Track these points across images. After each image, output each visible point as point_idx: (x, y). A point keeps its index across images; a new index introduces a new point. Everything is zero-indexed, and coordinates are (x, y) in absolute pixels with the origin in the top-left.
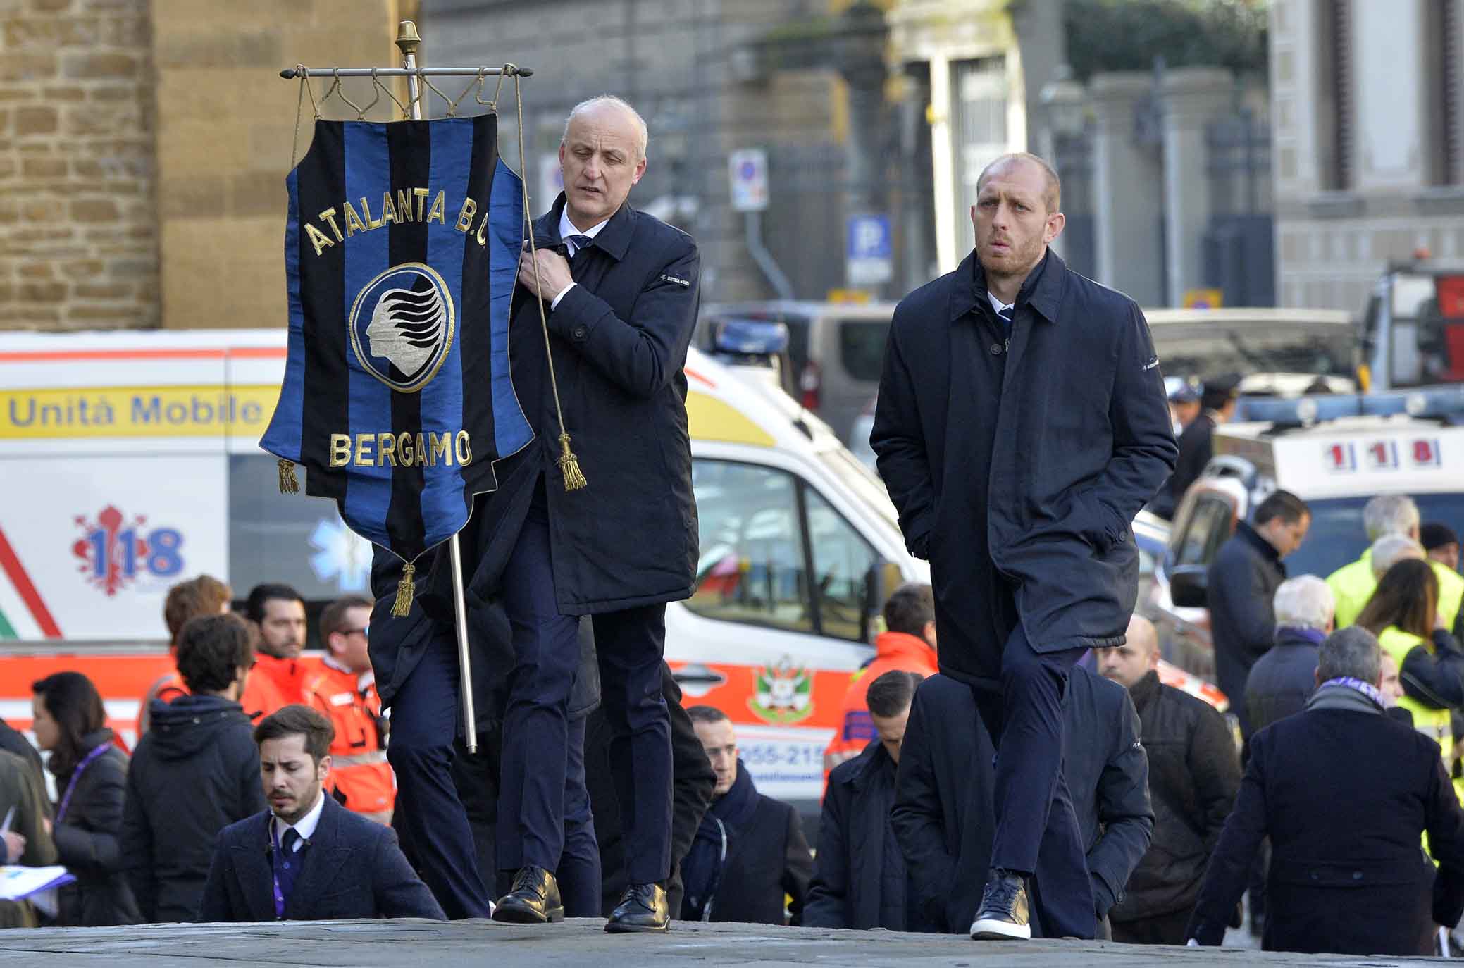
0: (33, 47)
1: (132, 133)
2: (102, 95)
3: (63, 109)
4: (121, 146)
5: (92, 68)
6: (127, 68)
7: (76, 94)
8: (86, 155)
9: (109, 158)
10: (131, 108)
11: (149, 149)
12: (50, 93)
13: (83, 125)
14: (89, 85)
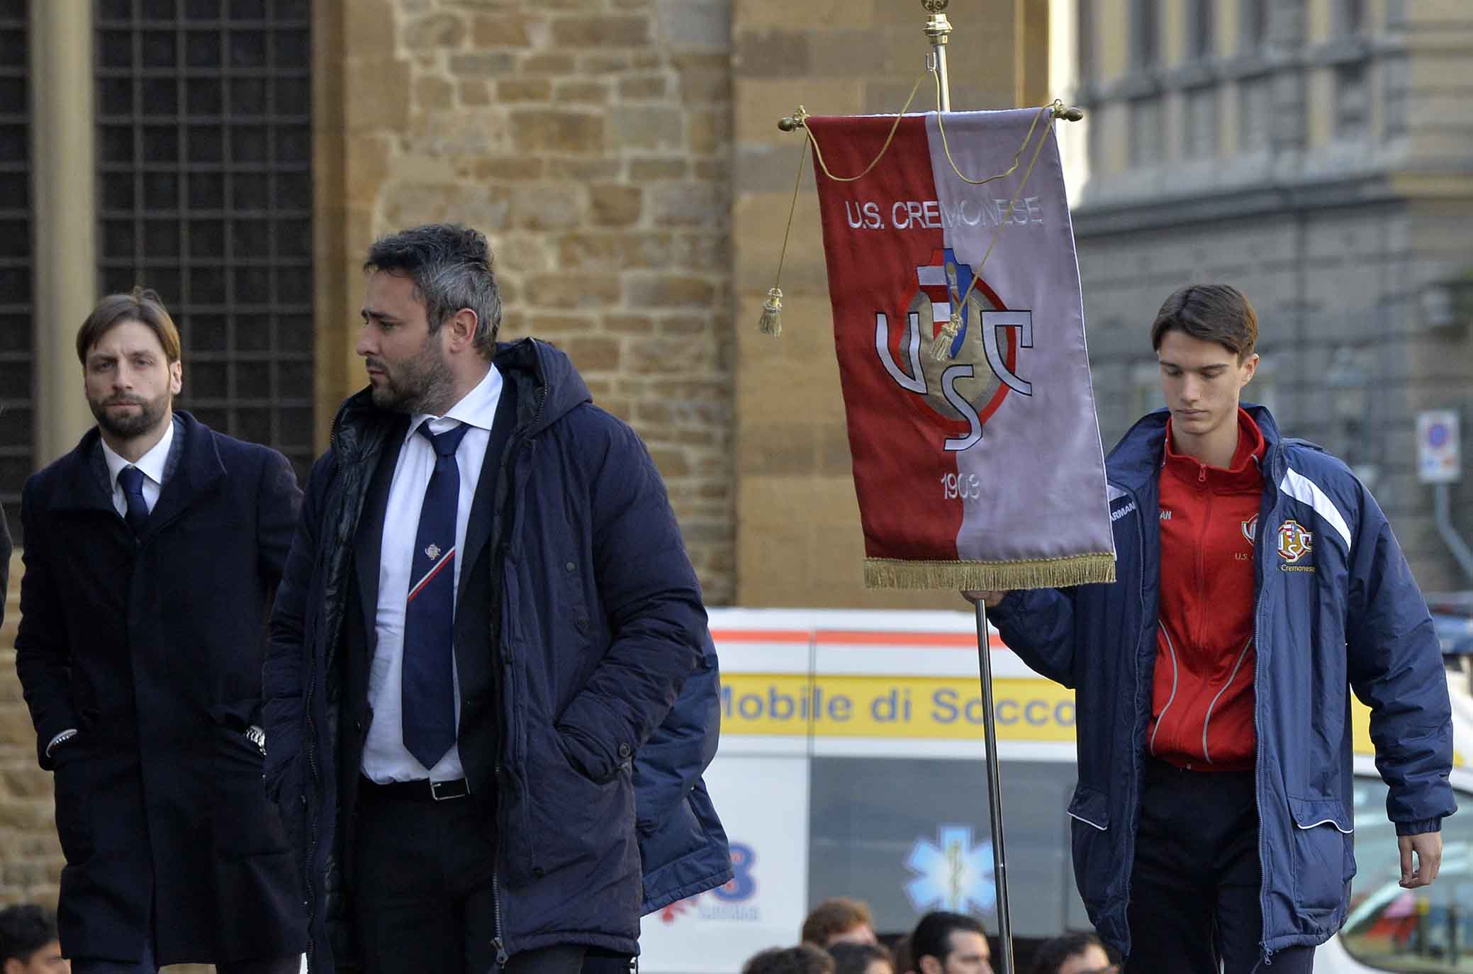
0: (593, 267)
1: (706, 372)
2: (672, 326)
3: (626, 341)
4: (693, 387)
5: (660, 294)
6: (703, 295)
7: (643, 325)
8: (651, 397)
9: (678, 402)
10: (707, 342)
11: (726, 392)
12: (611, 323)
13: (649, 361)
14: (658, 314)
